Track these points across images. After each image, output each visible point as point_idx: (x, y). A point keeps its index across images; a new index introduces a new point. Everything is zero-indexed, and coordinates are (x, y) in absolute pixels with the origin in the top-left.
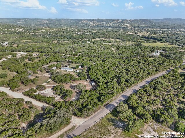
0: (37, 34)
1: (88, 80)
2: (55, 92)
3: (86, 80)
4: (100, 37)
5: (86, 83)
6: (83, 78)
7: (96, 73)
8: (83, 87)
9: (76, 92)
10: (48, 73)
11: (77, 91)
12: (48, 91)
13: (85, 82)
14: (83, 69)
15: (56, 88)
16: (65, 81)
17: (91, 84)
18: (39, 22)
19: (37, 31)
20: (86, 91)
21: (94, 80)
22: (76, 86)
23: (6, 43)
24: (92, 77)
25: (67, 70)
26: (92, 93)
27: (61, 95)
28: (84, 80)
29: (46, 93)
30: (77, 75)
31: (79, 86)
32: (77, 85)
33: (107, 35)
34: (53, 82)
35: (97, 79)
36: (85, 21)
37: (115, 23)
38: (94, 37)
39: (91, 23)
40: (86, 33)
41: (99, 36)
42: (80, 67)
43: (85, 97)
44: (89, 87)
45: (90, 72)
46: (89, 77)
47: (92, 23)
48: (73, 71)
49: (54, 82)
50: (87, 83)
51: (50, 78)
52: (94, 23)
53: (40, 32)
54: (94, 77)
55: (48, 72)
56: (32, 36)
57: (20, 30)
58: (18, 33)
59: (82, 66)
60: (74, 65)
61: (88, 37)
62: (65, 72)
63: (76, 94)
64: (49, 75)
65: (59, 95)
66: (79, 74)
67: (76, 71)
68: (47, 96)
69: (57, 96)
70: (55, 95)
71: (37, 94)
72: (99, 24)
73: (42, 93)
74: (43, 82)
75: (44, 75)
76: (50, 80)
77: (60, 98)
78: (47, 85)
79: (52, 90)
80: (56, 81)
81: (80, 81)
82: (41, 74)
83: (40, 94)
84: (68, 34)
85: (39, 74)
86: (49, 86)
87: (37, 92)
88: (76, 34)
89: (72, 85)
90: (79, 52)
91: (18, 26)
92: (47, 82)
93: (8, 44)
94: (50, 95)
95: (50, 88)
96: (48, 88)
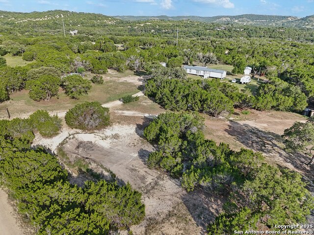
0: (136, 27)
2: (150, 148)
3: (301, 113)
4: (266, 35)
10: (138, 77)
12: (116, 137)
15: (161, 130)
19: (137, 24)
23: (76, 32)
25: (201, 73)
29: (106, 144)
33: (281, 33)
34: (150, 102)
36: (224, 19)
37: (290, 22)
39: (236, 21)
40: (232, 28)
42: (248, 70)
47: (240, 21)
48: (226, 79)
49: (155, 101)
51: (141, 88)
52: (243, 21)
53: (142, 25)
56: (127, 31)
58: (105, 26)
64: (140, 80)
65: (176, 176)
67: (237, 79)
68: (102, 166)
69: (156, 184)
70: (147, 170)
71: (52, 144)
72: (254, 23)
73: (81, 143)
74: (110, 98)
75: (125, 79)
76: (140, 94)
77: (180, 201)
78: (120, 109)
79: (138, 134)
80: (160, 99)
81: (269, 114)
82: (115, 77)
83: (68, 146)
84: (194, 30)
85: (110, 74)
86: (127, 113)
87: (57, 134)
88: (212, 29)
89: (239, 126)
90: (227, 48)
91: (108, 17)
92: (128, 100)
93: (78, 32)
94: (117, 161)
95: (129, 124)
96: (119, 123)
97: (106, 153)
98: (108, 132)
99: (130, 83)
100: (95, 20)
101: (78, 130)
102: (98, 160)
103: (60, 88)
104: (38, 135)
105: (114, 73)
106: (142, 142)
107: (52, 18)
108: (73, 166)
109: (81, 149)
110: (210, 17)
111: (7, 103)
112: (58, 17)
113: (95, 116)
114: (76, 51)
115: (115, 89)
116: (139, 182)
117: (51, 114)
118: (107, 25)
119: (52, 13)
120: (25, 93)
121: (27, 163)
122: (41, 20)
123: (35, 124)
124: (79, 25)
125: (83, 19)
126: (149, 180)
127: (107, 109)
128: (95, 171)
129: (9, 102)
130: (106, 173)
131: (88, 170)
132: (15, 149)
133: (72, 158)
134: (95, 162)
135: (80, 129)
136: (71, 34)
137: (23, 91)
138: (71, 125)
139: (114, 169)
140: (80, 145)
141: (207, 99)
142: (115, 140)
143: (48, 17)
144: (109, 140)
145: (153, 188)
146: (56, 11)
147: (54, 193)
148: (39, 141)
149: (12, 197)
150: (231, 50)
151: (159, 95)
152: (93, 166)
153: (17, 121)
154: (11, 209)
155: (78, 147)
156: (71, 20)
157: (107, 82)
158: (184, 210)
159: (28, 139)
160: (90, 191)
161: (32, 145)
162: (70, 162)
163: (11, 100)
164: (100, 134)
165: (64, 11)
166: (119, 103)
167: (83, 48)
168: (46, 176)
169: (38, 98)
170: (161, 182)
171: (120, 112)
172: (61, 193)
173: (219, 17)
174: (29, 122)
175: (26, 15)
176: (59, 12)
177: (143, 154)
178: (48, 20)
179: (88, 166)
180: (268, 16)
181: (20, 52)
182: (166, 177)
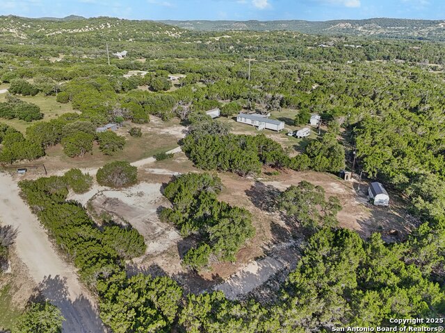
0: (208, 43)
1: (348, 174)
2: (168, 205)
3: (337, 174)
4: (391, 55)
5: (335, 187)
6: (326, 162)
7: (395, 147)
8: (318, 207)
9: (275, 228)
10: (183, 128)
11: (282, 224)
12: (141, 194)
13: (333, 184)
14: (324, 128)
15: (180, 190)
16: (231, 161)
17: (364, 201)
18: (226, 27)
19: (211, 38)
20: (339, 238)
21: (383, 178)
22: (282, 194)
23: (125, 53)
24: (372, 165)
25: (257, 123)
26: (381, 264)
27: (188, 230)
28: (328, 170)
29: (129, 201)
30: (297, 148)
31: (296, 199)
32: (288, 190)
33: (414, 52)
34: (185, 159)
35: (402, 178)
36: (342, 25)
37: (439, 30)
38: (371, 54)
39: (360, 28)
40: (345, 43)
41: (387, 52)
42: (315, 120)
43: (331, 284)
44: (353, 216)
45: (363, 143)
46: (356, 164)
47: (365, 28)
48: (281, 131)
49: (190, 158)
50: (342, 191)
51: (181, 143)
52: (369, 29)
53: (217, 39)
54: (384, 163)
55: (185, 123)
56: (196, 49)
57: (173, 35)
58: (166, 40)
59: (326, 118)
60: (292, 113)
61: (350, 55)
62: (250, 130)
63: (270, 236)
64: (184, 132)
66: (304, 146)
67: (296, 131)
68: (122, 219)
69: (163, 233)
70: (159, 223)
71: (83, 199)
72: (387, 31)
73: (108, 199)
74: (145, 154)
75: (167, 130)
76: (178, 149)
77: (175, 244)
78: (152, 167)
79: (162, 192)
80: (194, 157)
81: (304, 174)
82: (157, 127)
83: (96, 201)
84: (289, 46)
85: (152, 124)
86: (157, 171)
87: (88, 191)
88: (315, 46)
89: (262, 186)
90: (316, 82)
91: (172, 27)
92: (161, 158)
93: (128, 55)
94: (137, 215)
95: (155, 182)
96: (146, 181)
97: (129, 209)
98: (134, 189)
99: (170, 136)
100: (154, 31)
101: (107, 188)
102: (120, 214)
103: (95, 142)
104: (71, 191)
105: (158, 122)
106: (164, 200)
107: (95, 28)
108: (99, 218)
109: (107, 205)
110: (322, 22)
111: (43, 159)
112: (103, 27)
113: (123, 175)
114: (120, 89)
115: (153, 143)
116: (150, 231)
117: (84, 172)
118: (169, 40)
119: (94, 21)
120: (60, 147)
121: (63, 212)
122: (80, 31)
123: (69, 182)
124: (131, 40)
125: (137, 31)
126: (159, 230)
127: (135, 168)
128: (116, 222)
129: (45, 157)
130: (124, 224)
131: (110, 221)
132: (53, 202)
133: (99, 211)
134: (117, 215)
135: (109, 186)
136: (117, 57)
137: (59, 145)
138: (100, 183)
139: (132, 222)
140: (107, 201)
141: (234, 159)
142: (139, 197)
143: (90, 27)
144: (133, 197)
145: (159, 236)
146: (100, 18)
147: (80, 231)
148: (72, 196)
149: (51, 237)
150: (321, 84)
151: (193, 152)
152: (115, 218)
153: (54, 178)
154: (51, 244)
155: (105, 203)
156: (121, 31)
157: (146, 134)
158: (175, 250)
159: (63, 194)
160: (105, 232)
161: (66, 200)
162: (97, 215)
163: (46, 156)
164: (126, 191)
165: (111, 19)
166: (152, 160)
167: (128, 85)
168: (76, 222)
169: (72, 154)
170: (167, 232)
171: (151, 170)
172: (85, 232)
173: (334, 22)
174: (64, 179)
175: (60, 23)
176: (104, 20)
177: (160, 211)
178: (90, 32)
179: (111, 218)
180: (409, 20)
181: (53, 91)
182: (173, 229)
